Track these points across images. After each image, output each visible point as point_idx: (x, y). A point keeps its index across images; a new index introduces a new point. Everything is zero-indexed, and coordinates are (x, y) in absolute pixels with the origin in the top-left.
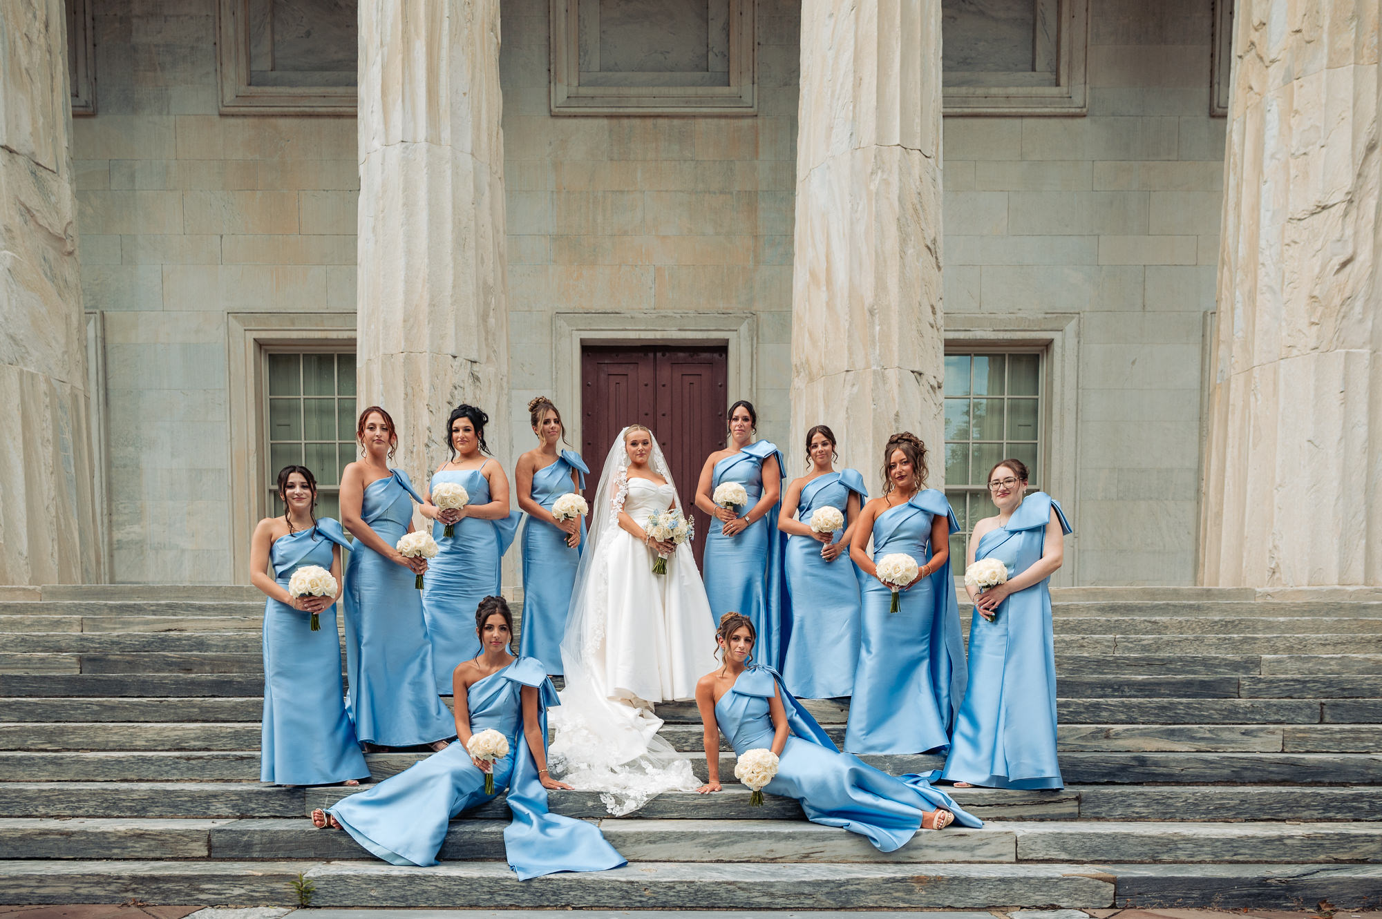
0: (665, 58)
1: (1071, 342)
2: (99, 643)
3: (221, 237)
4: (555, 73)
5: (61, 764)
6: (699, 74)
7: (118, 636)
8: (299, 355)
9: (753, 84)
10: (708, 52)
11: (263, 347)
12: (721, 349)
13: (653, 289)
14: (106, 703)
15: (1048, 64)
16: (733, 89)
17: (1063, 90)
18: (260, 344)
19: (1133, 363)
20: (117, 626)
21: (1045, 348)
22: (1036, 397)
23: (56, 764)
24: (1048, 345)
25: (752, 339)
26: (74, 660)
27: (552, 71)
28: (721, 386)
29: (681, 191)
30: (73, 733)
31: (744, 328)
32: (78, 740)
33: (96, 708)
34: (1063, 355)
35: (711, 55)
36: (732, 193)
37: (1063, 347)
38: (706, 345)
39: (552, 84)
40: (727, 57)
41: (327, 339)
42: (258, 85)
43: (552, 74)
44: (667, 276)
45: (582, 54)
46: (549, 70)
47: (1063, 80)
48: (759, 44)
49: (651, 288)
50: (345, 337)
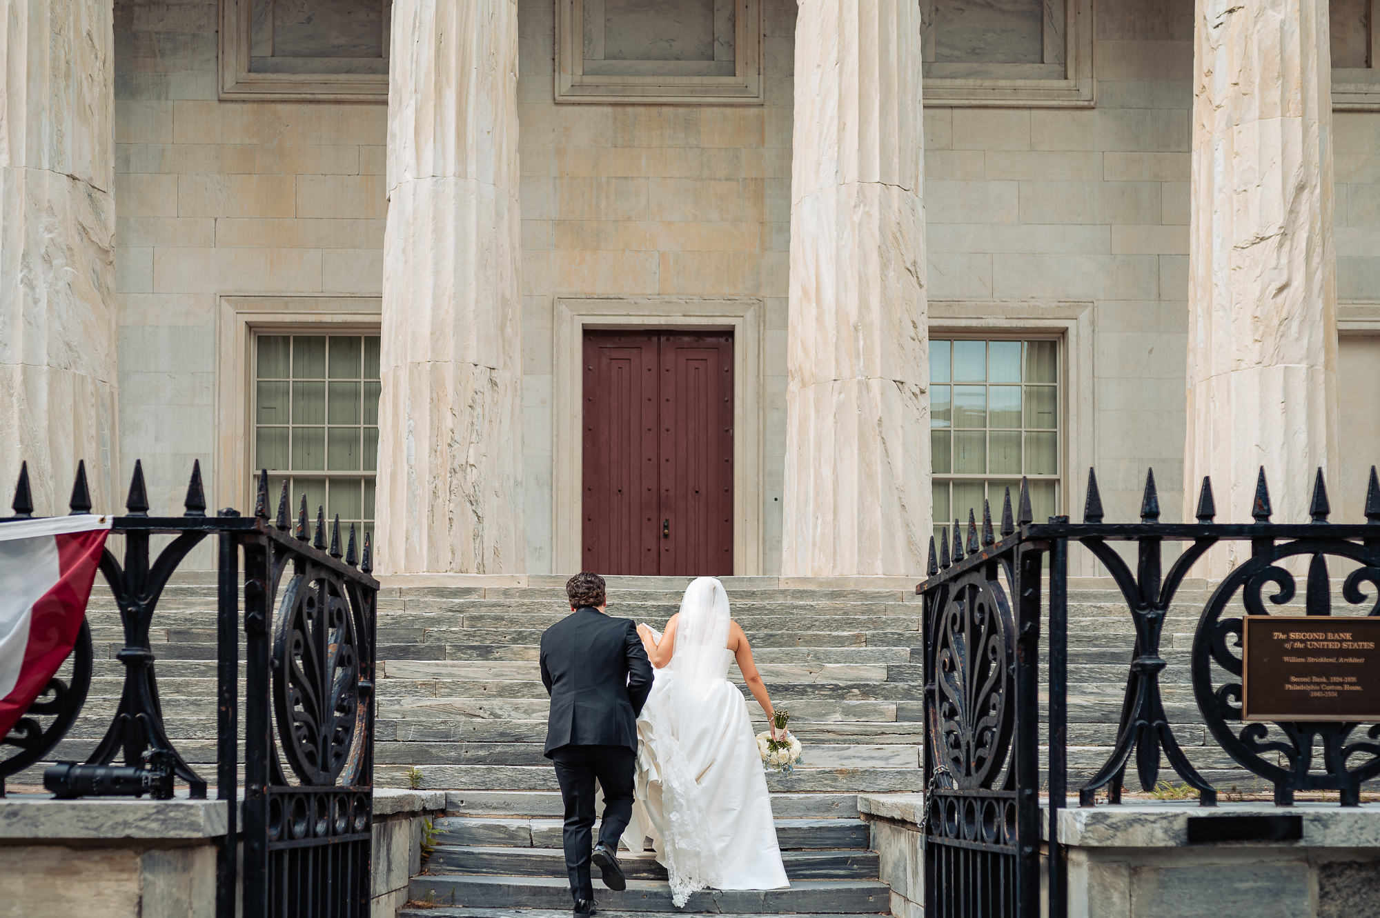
0: (671, 46)
1: (1085, 331)
2: (174, 620)
3: (216, 220)
4: (560, 63)
5: (200, 705)
6: (704, 64)
7: (191, 614)
8: (289, 337)
9: (759, 74)
10: (713, 41)
11: (253, 329)
12: (728, 334)
13: (657, 275)
14: (211, 664)
15: (1056, 56)
16: (739, 79)
17: (1071, 83)
18: (250, 326)
19: (1150, 352)
20: (182, 606)
21: (1061, 335)
22: (1055, 384)
23: (196, 704)
24: (1064, 332)
25: (759, 326)
26: (163, 633)
27: (556, 60)
28: (727, 371)
29: (686, 178)
30: (196, 685)
31: (750, 315)
32: (200, 690)
33: (203, 668)
34: (1078, 344)
35: (716, 44)
36: (738, 180)
37: (1078, 336)
38: (712, 330)
39: (556, 74)
40: (732, 46)
41: (321, 322)
42: (255, 71)
43: (557, 64)
44: (672, 263)
45: (586, 42)
46: (554, 59)
47: (1071, 73)
48: (765, 36)
49: (655, 273)
50: (340, 321)
